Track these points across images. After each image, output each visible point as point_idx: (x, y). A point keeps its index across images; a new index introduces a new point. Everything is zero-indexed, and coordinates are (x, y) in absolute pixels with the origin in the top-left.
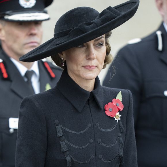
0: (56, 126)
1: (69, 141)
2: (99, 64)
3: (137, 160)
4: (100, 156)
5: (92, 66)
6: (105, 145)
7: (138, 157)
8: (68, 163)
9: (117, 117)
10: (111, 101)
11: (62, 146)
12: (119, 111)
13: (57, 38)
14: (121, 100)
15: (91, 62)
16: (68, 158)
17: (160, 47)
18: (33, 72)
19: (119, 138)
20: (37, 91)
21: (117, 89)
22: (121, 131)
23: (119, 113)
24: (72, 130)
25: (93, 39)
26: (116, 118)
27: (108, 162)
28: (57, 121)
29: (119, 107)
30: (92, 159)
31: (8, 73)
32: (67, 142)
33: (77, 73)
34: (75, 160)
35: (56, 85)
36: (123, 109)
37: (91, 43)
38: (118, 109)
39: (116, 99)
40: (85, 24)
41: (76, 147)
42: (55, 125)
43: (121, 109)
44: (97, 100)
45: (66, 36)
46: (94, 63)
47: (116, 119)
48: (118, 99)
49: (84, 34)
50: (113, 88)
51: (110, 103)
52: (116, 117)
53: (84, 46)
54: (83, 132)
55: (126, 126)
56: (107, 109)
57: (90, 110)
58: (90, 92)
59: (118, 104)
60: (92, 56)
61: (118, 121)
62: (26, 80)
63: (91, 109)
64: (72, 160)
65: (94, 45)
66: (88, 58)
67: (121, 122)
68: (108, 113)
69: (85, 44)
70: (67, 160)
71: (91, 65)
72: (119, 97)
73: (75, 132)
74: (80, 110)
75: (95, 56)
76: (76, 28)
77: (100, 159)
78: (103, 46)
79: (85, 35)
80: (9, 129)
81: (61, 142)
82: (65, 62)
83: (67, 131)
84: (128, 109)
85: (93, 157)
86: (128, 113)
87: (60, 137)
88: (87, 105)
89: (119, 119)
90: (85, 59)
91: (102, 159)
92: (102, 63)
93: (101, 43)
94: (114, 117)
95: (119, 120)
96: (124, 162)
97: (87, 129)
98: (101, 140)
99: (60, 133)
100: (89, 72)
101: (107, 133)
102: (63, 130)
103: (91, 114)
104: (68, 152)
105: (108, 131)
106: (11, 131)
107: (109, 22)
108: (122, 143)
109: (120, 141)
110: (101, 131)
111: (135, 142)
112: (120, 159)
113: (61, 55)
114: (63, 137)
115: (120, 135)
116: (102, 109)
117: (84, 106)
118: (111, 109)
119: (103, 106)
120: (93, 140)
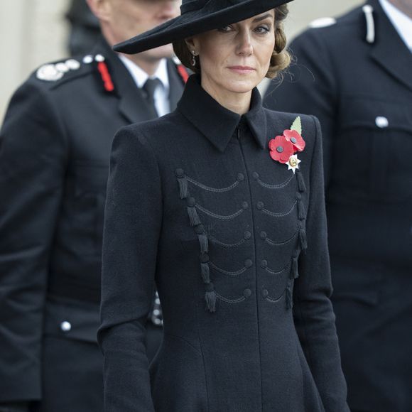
0: (179, 180)
1: (203, 206)
2: (259, 64)
4: (263, 234)
5: (247, 68)
6: (271, 213)
8: (202, 246)
9: (294, 163)
10: (282, 134)
11: (190, 216)
12: (297, 152)
13: (184, 13)
14: (299, 131)
15: (244, 61)
16: (203, 239)
17: (371, 36)
19: (297, 203)
21: (292, 114)
22: (301, 189)
23: (296, 156)
24: (208, 186)
25: (250, 17)
26: (291, 165)
27: (279, 245)
28: (181, 170)
29: (296, 145)
30: (248, 239)
31: (113, 82)
32: (201, 209)
33: (216, 78)
34: (214, 241)
36: (303, 147)
37: (247, 25)
38: (295, 148)
39: (291, 130)
41: (217, 216)
42: (177, 177)
43: (300, 148)
44: (254, 131)
45: (201, 10)
46: (250, 62)
47: (290, 168)
49: (232, 7)
50: (283, 113)
51: (279, 137)
52: (290, 162)
53: (233, 30)
54: (228, 188)
56: (272, 147)
57: (241, 148)
58: (241, 115)
59: (294, 140)
60: (246, 49)
61: (294, 171)
63: (243, 146)
64: (210, 241)
65: (251, 28)
66: (238, 52)
67: (300, 174)
68: (275, 156)
69: (234, 25)
70: (201, 242)
71: (243, 65)
72: (297, 126)
73: (214, 190)
74: (222, 149)
75: (251, 48)
77: (263, 239)
78: (268, 33)
81: (188, 208)
82: (197, 58)
83: (199, 188)
84: (314, 148)
85: (249, 234)
87: (186, 198)
88: (236, 141)
89: (297, 167)
90: (233, 54)
91: (268, 240)
92: (265, 64)
93: (266, 26)
94: (287, 163)
95: (296, 169)
97: (236, 183)
98: (263, 204)
99: (184, 192)
101: (275, 191)
102: (192, 185)
103: (244, 156)
104: (202, 227)
105: (276, 187)
109: (299, 208)
110: (260, 186)
113: (191, 46)
114: (192, 200)
115: (300, 196)
116: (264, 147)
117: (230, 142)
118: (281, 147)
119: (265, 142)
120: (249, 205)
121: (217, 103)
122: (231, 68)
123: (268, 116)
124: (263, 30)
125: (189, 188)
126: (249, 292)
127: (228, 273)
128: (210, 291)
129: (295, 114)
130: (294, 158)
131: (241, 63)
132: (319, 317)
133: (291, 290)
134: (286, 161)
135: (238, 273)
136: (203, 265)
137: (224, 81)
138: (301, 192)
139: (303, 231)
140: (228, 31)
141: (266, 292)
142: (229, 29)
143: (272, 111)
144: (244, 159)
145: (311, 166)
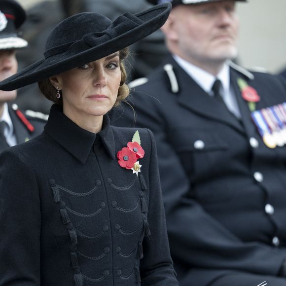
0: (52, 188)
1: (72, 208)
4: (118, 227)
6: (122, 210)
9: (137, 168)
10: (126, 146)
12: (139, 159)
13: (49, 57)
14: (139, 142)
15: (100, 90)
16: (73, 233)
19: (141, 199)
21: (131, 128)
22: (143, 187)
24: (74, 192)
25: (105, 56)
26: (135, 170)
27: (129, 234)
28: (53, 180)
29: (137, 153)
30: (106, 231)
32: (69, 209)
33: (79, 107)
34: (82, 235)
36: (143, 155)
37: (101, 63)
38: (138, 156)
39: (133, 142)
40: (93, 35)
41: (82, 215)
42: (51, 185)
43: (141, 156)
45: (65, 53)
46: (104, 91)
47: (134, 172)
48: (135, 143)
49: (91, 49)
51: (124, 149)
52: (134, 168)
53: (90, 67)
54: (90, 192)
56: (120, 157)
57: (97, 160)
58: (96, 133)
59: (135, 149)
60: (102, 81)
61: (137, 174)
63: (98, 158)
65: (104, 65)
66: (95, 84)
67: (141, 176)
68: (122, 164)
69: (91, 63)
70: (71, 236)
71: (100, 94)
72: (136, 138)
73: (79, 194)
74: (84, 161)
76: (80, 40)
77: (118, 231)
78: (117, 68)
79: (95, 49)
81: (61, 210)
82: (61, 92)
83: (68, 194)
85: (107, 228)
86: (150, 162)
87: (58, 202)
88: (93, 154)
89: (139, 171)
90: (91, 86)
91: (121, 231)
93: (115, 63)
94: (132, 169)
97: (95, 188)
98: (116, 203)
99: (58, 198)
100: (98, 104)
101: (124, 192)
103: (100, 166)
105: (125, 189)
107: (131, 31)
109: (142, 204)
113: (56, 83)
114: (64, 203)
115: (142, 194)
116: (114, 158)
117: (89, 156)
118: (126, 157)
119: (114, 153)
120: (106, 204)
121: (77, 126)
122: (91, 97)
123: (115, 132)
124: (113, 66)
125: (60, 194)
126: (108, 272)
127: (91, 258)
128: (78, 273)
129: (134, 128)
130: (137, 164)
131: (98, 92)
133: (138, 268)
134: (131, 167)
135: (99, 258)
136: (73, 253)
137: (85, 108)
138: (143, 190)
139: (146, 221)
140: (87, 68)
141: (120, 272)
142: (86, 66)
143: (116, 127)
144: (100, 168)
145: (149, 169)
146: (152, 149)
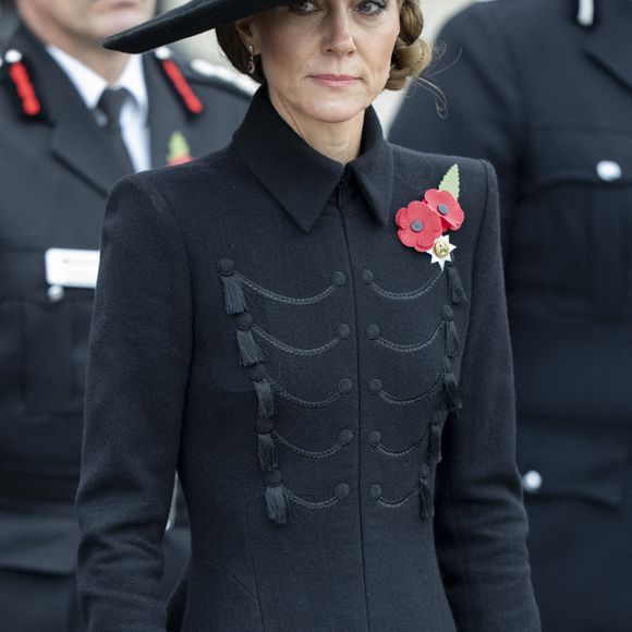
0: (224, 279)
1: (267, 331)
2: (368, 69)
3: (513, 400)
4: (376, 384)
5: (343, 78)
6: (391, 346)
7: (517, 391)
8: (261, 403)
9: (442, 250)
10: (422, 198)
11: (242, 347)
12: (447, 230)
14: (455, 192)
16: (263, 389)
17: (587, 12)
18: (124, 95)
19: (445, 325)
20: (141, 161)
21: (446, 157)
22: (455, 298)
23: (447, 237)
24: (277, 293)
26: (437, 255)
27: (404, 403)
28: (229, 261)
29: (446, 218)
30: (347, 394)
32: (260, 333)
33: (292, 98)
34: (285, 394)
35: (231, 140)
36: (460, 223)
38: (445, 223)
39: (439, 191)
41: (290, 350)
42: (221, 273)
43: (456, 222)
44: (367, 192)
46: (350, 66)
47: (434, 259)
48: (444, 192)
50: (430, 155)
51: (416, 203)
52: (435, 250)
53: (318, 9)
54: (316, 299)
55: (473, 283)
56: (402, 221)
57: (344, 225)
58: (344, 164)
59: (444, 208)
61: (442, 266)
62: (102, 120)
63: (347, 221)
64: (276, 395)
65: (351, 5)
67: (453, 270)
68: (407, 238)
70: (260, 395)
71: (337, 73)
72: (451, 183)
73: (290, 301)
74: (306, 224)
75: (350, 42)
77: (376, 394)
78: (384, 13)
80: (47, 286)
81: (239, 333)
83: (261, 296)
84: (482, 223)
85: (348, 384)
86: (479, 239)
87: (237, 314)
88: (334, 210)
89: (448, 258)
90: (318, 52)
91: (383, 394)
92: (380, 70)
94: (430, 252)
95: (446, 262)
96: (460, 406)
97: (330, 289)
98: (378, 330)
99: (236, 301)
100: (332, 96)
102: (247, 290)
104: (262, 367)
105: (406, 297)
106: (55, 292)
108: (455, 341)
109: (448, 335)
110: (380, 298)
111: (509, 337)
112: (447, 394)
114: (248, 318)
115: (451, 312)
116: (387, 223)
117: (323, 213)
118: (419, 223)
119: (388, 212)
120: (351, 329)
124: (374, 8)
126: (345, 488)
127: (308, 453)
128: (274, 485)
130: (443, 241)
131: (334, 68)
132: (488, 532)
134: (428, 248)
135: (326, 454)
136: (261, 437)
138: (455, 304)
140: (310, 13)
141: (377, 490)
142: (310, 7)
144: (348, 245)
145: (475, 256)
146: (485, 211)
